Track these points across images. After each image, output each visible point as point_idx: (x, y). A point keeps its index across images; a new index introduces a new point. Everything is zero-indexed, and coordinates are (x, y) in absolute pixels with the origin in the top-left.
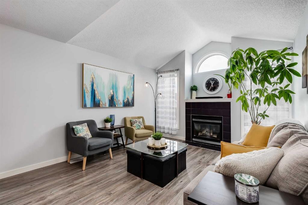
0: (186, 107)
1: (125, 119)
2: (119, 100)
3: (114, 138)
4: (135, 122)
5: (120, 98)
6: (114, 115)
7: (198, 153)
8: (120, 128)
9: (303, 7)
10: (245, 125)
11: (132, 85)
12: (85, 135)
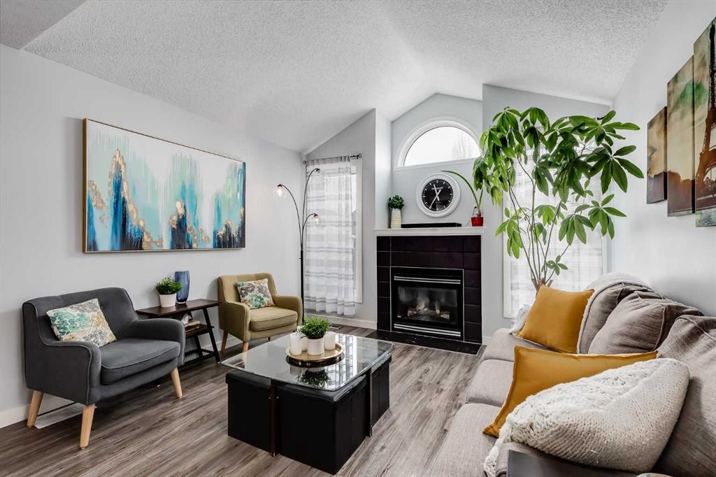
0: (379, 248)
1: (219, 283)
2: (202, 231)
3: (187, 338)
4: (247, 288)
5: (205, 225)
6: (187, 273)
7: (411, 361)
8: (204, 308)
9: (654, 18)
10: (512, 288)
11: (238, 191)
12: (91, 336)
